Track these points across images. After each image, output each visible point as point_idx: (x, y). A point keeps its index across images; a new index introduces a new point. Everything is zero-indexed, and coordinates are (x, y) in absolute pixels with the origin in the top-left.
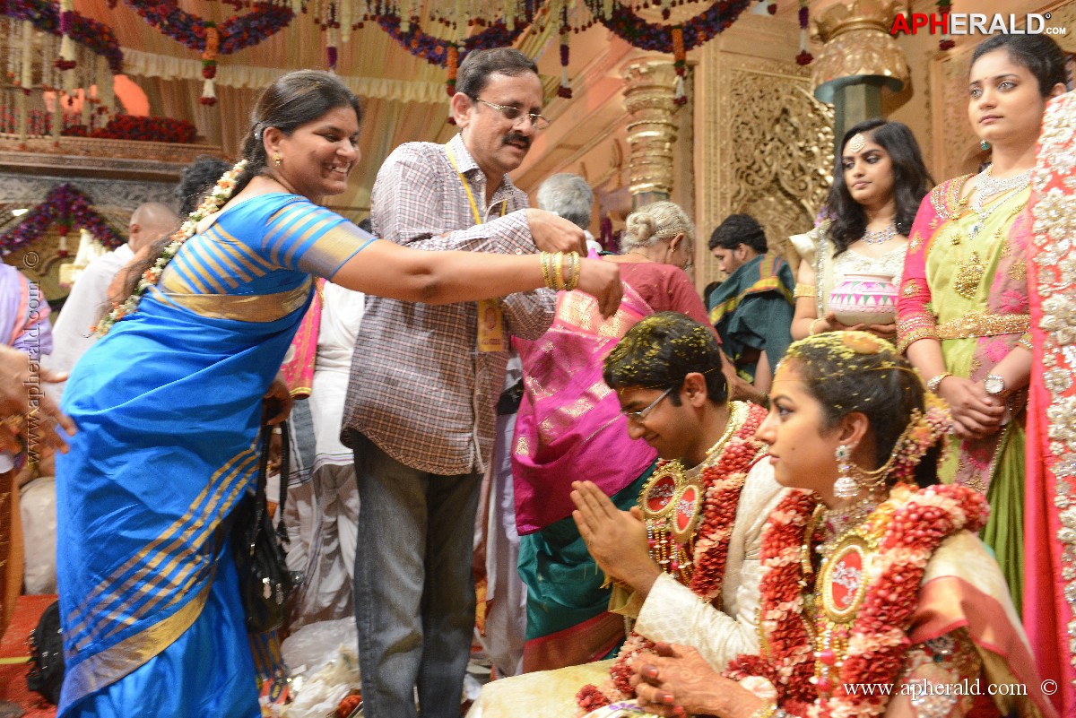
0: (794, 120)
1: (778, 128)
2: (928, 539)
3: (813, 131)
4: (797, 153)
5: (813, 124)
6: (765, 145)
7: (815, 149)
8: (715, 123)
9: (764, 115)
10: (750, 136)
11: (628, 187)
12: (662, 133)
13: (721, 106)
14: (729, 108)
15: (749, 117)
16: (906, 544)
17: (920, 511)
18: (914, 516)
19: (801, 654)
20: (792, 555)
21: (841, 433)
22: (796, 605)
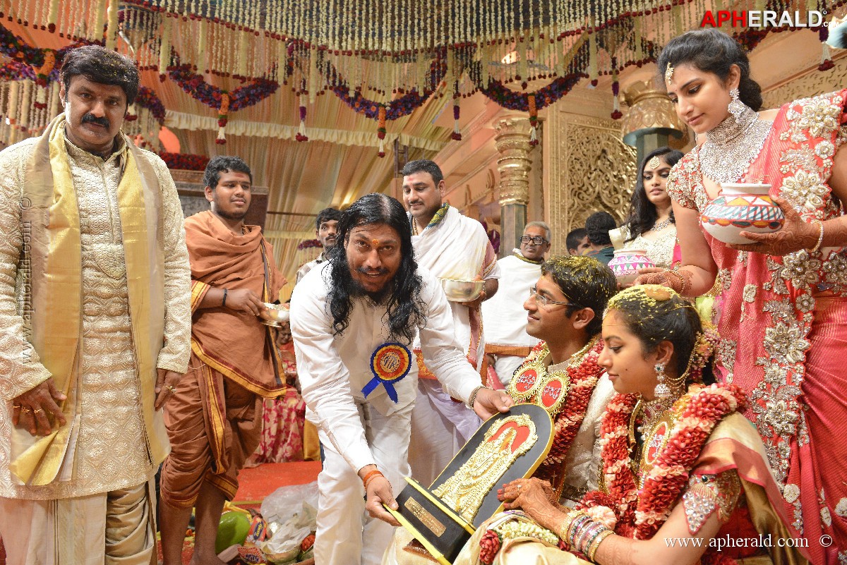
0: (610, 157)
1: (599, 162)
2: (712, 414)
3: (623, 165)
4: (612, 179)
5: (623, 160)
6: (591, 173)
7: (624, 177)
8: (557, 158)
9: (590, 154)
10: (580, 168)
11: (498, 201)
12: (522, 165)
13: (561, 147)
14: (566, 149)
15: (580, 155)
16: (697, 416)
17: (708, 396)
18: (703, 400)
19: (633, 495)
20: (622, 430)
21: (657, 356)
22: (627, 462)
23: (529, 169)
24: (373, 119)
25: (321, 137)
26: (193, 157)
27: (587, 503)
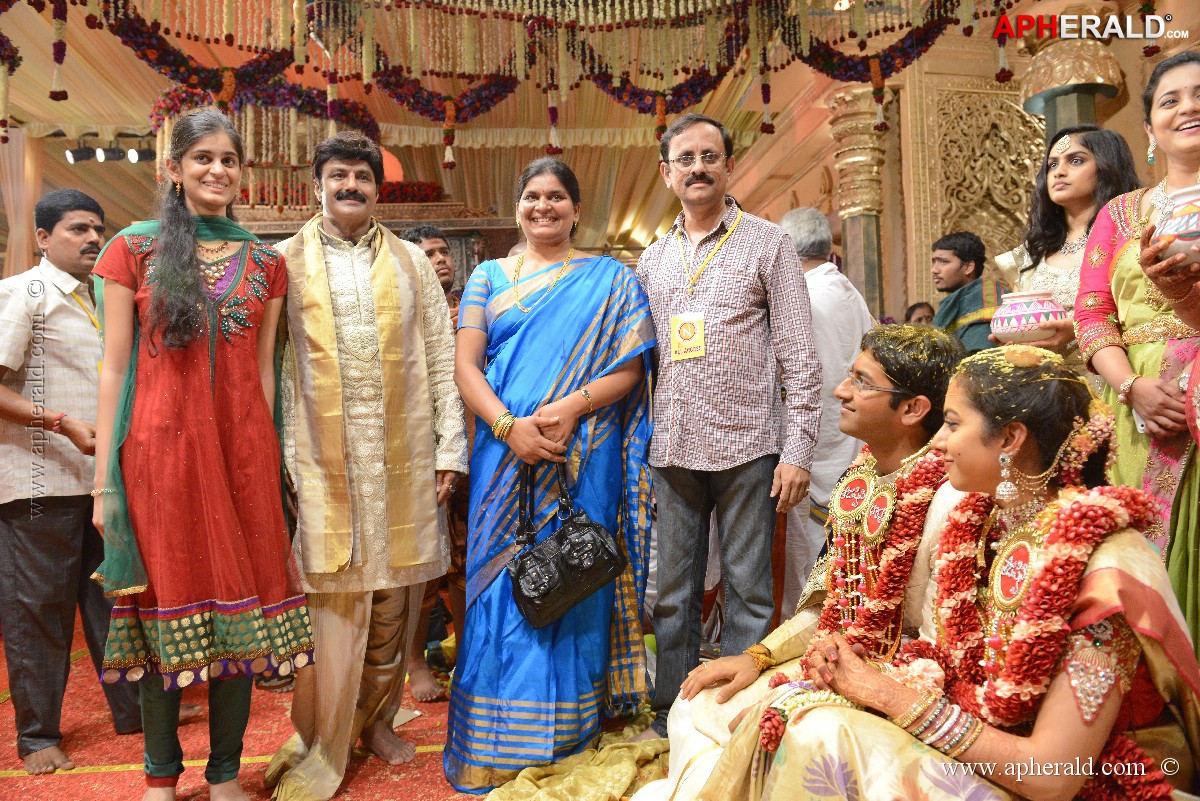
0: (1005, 134)
1: (988, 143)
2: (1090, 535)
3: (1025, 144)
4: (1008, 167)
5: (1025, 137)
6: (975, 161)
7: (1027, 162)
8: (923, 143)
9: (973, 131)
10: (959, 154)
11: (837, 213)
12: (869, 158)
13: (928, 126)
14: (936, 128)
15: (957, 135)
16: (1068, 540)
17: (1084, 510)
18: (1076, 514)
19: (973, 639)
20: (967, 550)
21: (1003, 442)
22: (969, 595)
24: (649, 115)
25: (587, 140)
26: (420, 185)
27: (904, 658)
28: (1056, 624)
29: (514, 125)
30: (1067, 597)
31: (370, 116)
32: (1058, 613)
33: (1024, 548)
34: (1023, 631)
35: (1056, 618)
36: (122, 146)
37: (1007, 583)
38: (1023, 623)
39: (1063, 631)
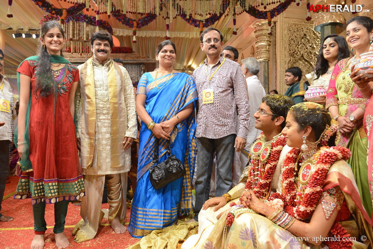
0: (308, 37)
1: (303, 40)
2: (330, 161)
3: (314, 41)
4: (309, 48)
5: (314, 38)
6: (299, 45)
7: (315, 46)
8: (283, 39)
9: (298, 36)
10: (294, 43)
12: (266, 43)
13: (285, 34)
14: (287, 35)
15: (293, 37)
16: (323, 163)
17: (328, 153)
18: (326, 155)
19: (293, 193)
20: (291, 165)
21: (304, 132)
22: (292, 179)
23: (269, 45)
24: (198, 28)
25: (178, 35)
26: (125, 48)
27: (272, 198)
28: (319, 189)
29: (155, 30)
30: (322, 180)
31: (109, 25)
32: (319, 185)
33: (309, 165)
34: (308, 190)
35: (319, 187)
36: (31, 33)
37: (304, 176)
38: (308, 188)
39: (321, 191)
